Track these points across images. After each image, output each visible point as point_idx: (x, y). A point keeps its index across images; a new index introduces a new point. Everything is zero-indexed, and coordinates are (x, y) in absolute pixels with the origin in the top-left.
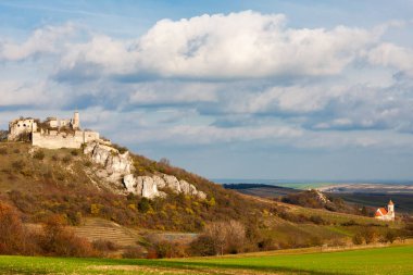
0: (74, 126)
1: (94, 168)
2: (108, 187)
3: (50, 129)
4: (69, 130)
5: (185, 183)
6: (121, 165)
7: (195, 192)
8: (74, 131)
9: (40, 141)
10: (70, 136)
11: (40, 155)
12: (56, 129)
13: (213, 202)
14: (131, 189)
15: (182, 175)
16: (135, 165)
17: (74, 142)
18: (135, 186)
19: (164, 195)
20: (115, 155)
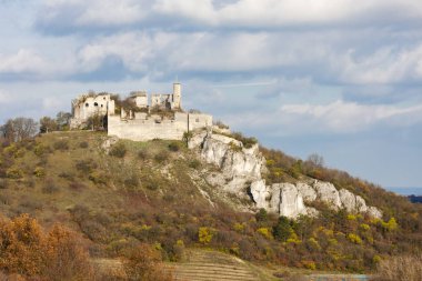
0: (173, 106)
1: (204, 170)
2: (226, 200)
3: (136, 110)
4: (165, 111)
5: (347, 194)
6: (247, 166)
7: (364, 208)
8: (173, 112)
9: (118, 129)
10: (166, 121)
11: (120, 151)
12: (145, 110)
13: (392, 224)
14: (262, 204)
15: (343, 182)
16: (269, 166)
17: (172, 131)
18: (269, 199)
19: (314, 213)
20: (237, 149)
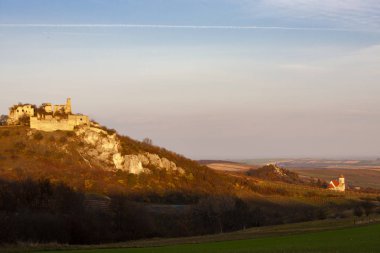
0: (66, 111)
1: (86, 148)
2: (99, 164)
3: (46, 114)
4: (62, 114)
5: (166, 160)
6: (110, 145)
7: (175, 168)
8: (67, 115)
9: (36, 124)
10: (63, 121)
11: (39, 135)
12: (51, 114)
13: (191, 176)
14: (118, 166)
15: (163, 153)
16: (122, 145)
17: (67, 125)
18: (123, 163)
19: (148, 171)
20: (105, 136)
